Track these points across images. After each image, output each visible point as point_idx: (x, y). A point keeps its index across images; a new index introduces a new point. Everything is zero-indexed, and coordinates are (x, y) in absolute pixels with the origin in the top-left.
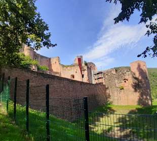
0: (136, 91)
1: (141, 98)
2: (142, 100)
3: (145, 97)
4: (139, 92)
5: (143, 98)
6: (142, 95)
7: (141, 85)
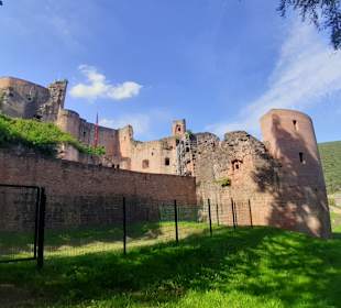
0: (262, 189)
1: (280, 209)
2: (281, 214)
3: (292, 206)
4: (271, 193)
5: (286, 210)
6: (282, 200)
7: (280, 175)
